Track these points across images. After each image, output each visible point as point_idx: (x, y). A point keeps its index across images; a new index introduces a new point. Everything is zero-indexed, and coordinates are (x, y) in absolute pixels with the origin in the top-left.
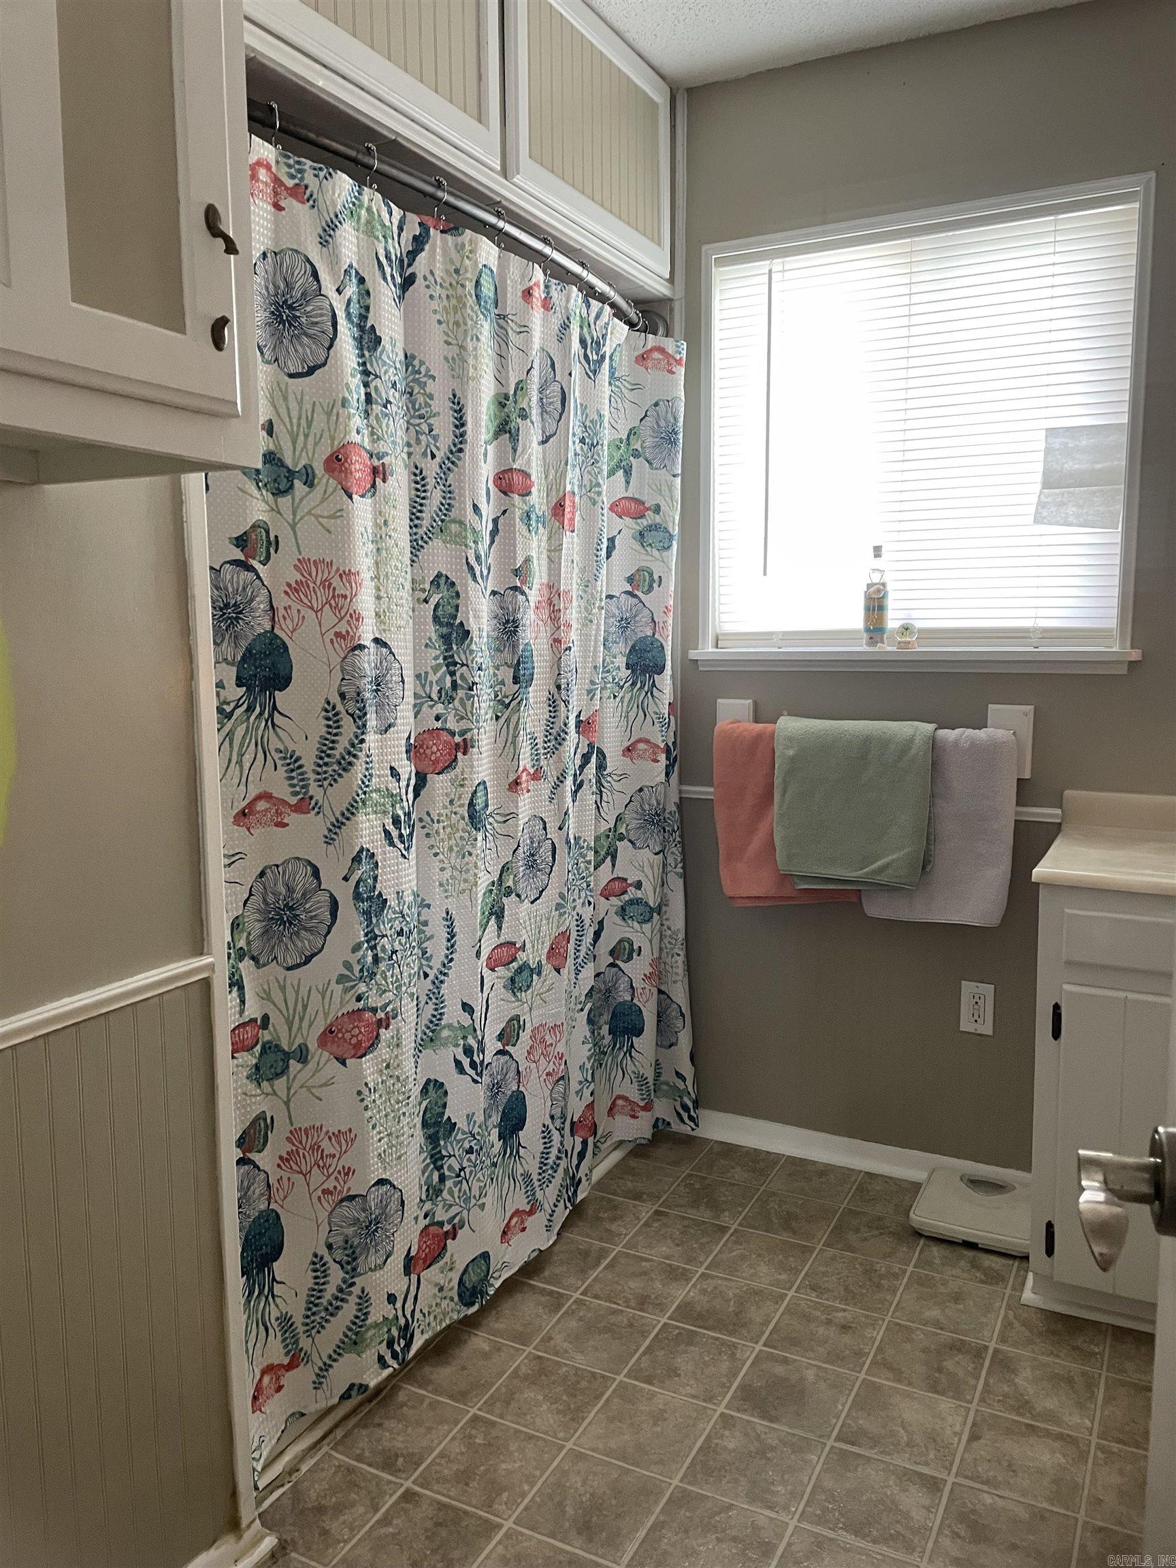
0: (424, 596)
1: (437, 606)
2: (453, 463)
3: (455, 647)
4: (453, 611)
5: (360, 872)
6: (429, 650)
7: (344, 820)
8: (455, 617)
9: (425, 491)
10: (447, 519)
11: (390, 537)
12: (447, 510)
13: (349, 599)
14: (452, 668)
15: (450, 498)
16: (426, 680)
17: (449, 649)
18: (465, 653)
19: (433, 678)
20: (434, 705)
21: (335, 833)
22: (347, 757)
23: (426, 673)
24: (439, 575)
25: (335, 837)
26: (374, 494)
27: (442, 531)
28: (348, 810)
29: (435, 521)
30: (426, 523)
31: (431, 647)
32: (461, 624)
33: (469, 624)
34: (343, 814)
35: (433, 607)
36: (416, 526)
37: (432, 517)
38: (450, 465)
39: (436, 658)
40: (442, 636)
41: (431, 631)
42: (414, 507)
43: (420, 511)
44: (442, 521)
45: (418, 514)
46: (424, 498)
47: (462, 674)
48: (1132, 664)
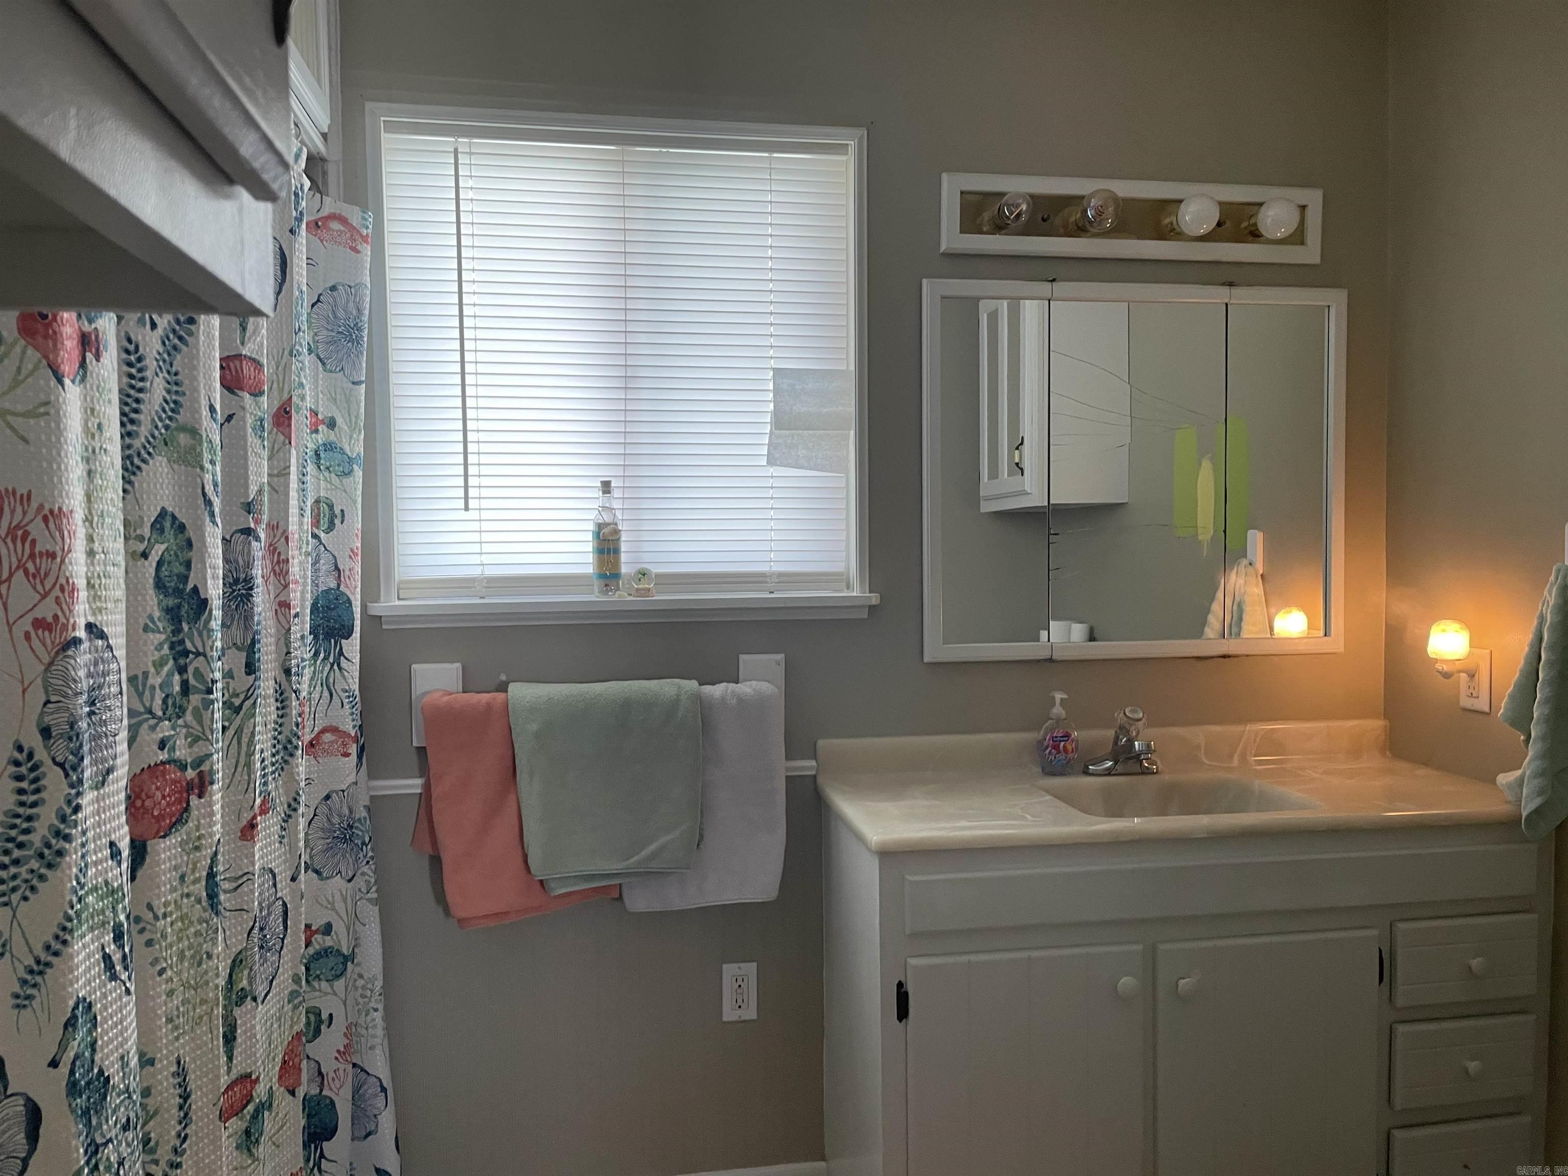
0: (142, 547)
1: (160, 564)
2: (180, 338)
3: (185, 627)
4: (182, 569)
5: (76, 1043)
6: (151, 636)
7: (50, 958)
8: (185, 579)
9: (142, 379)
10: (173, 425)
11: (105, 450)
12: (173, 411)
13: (59, 559)
14: (182, 662)
15: (177, 392)
16: (144, 685)
17: (178, 631)
18: (201, 635)
19: (156, 680)
20: (157, 725)
21: (35, 986)
22: (54, 841)
23: (146, 675)
24: (163, 513)
25: (33, 991)
26: (83, 380)
27: (166, 444)
28: (57, 937)
29: (157, 427)
30: (144, 430)
31: (153, 631)
32: (195, 590)
33: (206, 589)
34: (48, 947)
35: (154, 564)
36: (129, 434)
37: (153, 420)
38: (176, 341)
39: (159, 647)
40: (168, 610)
41: (152, 603)
42: (126, 404)
43: (136, 411)
44: (167, 427)
45: (133, 416)
46: (140, 390)
47: (197, 669)
48: (872, 608)
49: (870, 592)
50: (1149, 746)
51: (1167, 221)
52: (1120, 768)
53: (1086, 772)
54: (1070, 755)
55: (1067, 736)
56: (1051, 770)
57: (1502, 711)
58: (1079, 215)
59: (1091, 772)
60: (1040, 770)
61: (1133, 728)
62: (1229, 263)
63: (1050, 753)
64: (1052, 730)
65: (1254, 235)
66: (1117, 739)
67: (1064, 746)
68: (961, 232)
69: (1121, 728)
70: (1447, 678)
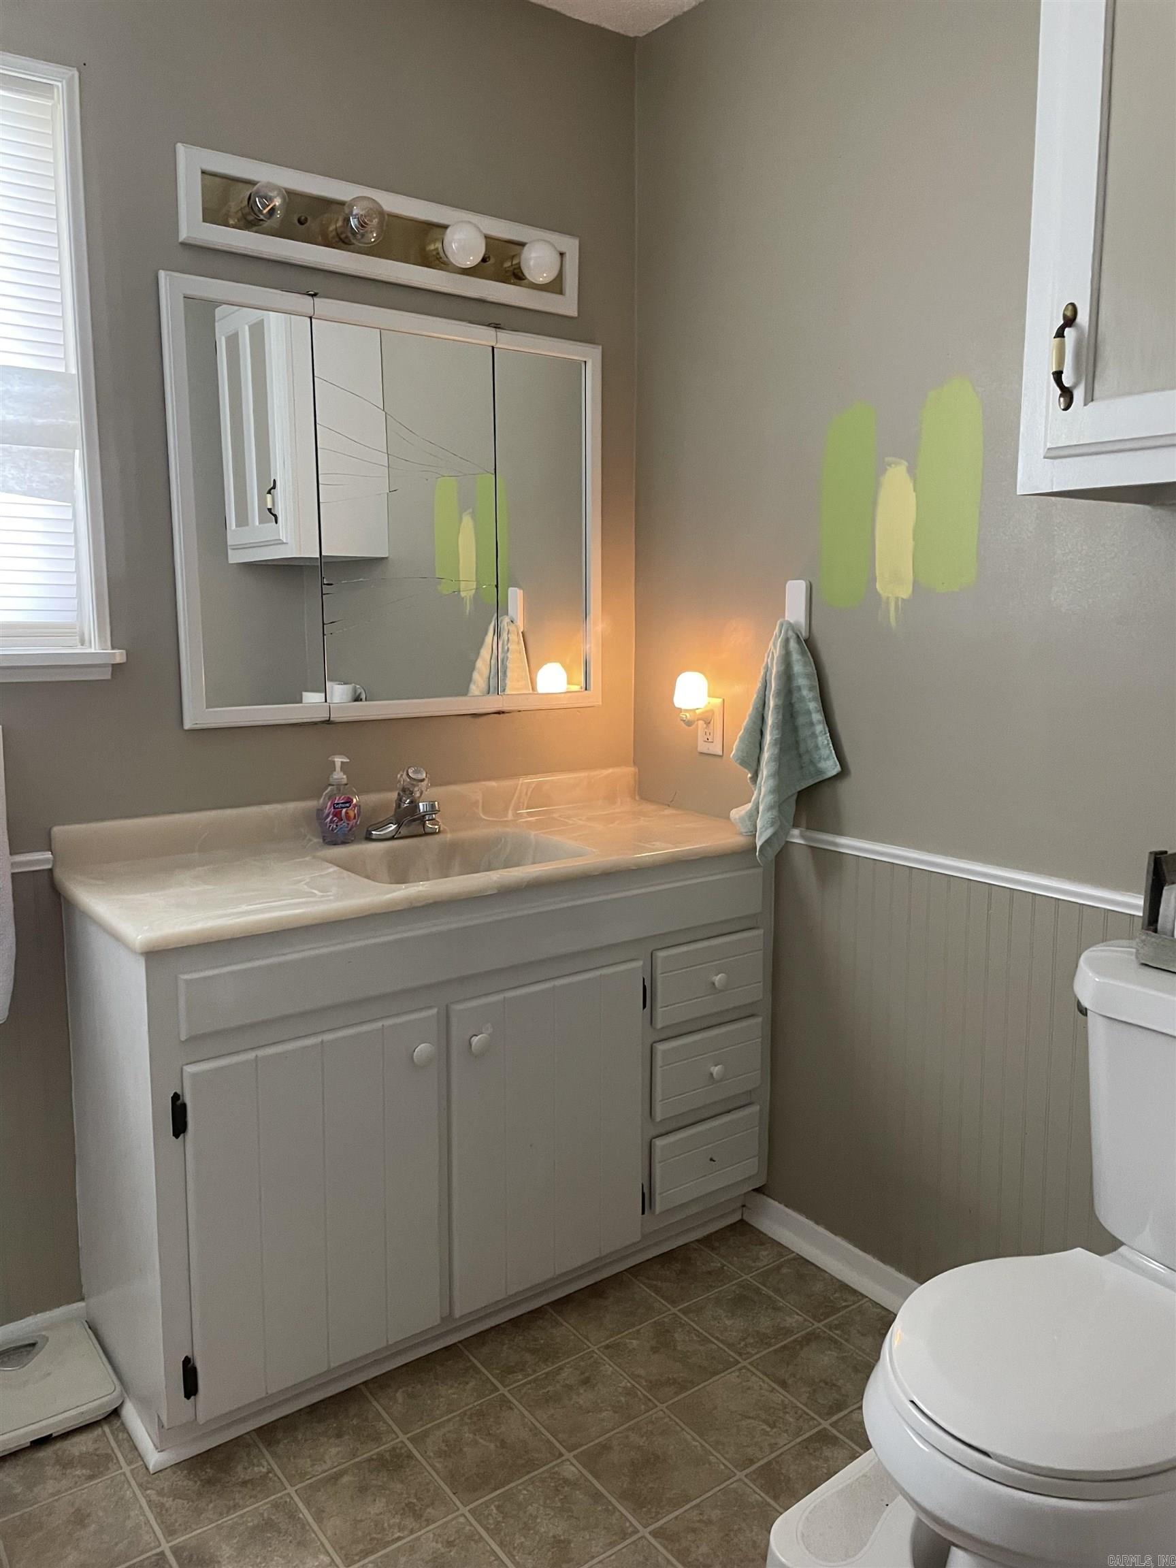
48: (116, 667)
49: (113, 648)
50: (433, 806)
51: (432, 247)
52: (403, 831)
53: (369, 838)
54: (352, 822)
55: (349, 801)
56: (333, 839)
57: (733, 752)
58: (340, 224)
59: (374, 837)
60: (321, 840)
61: (416, 789)
62: (493, 303)
63: (332, 822)
64: (331, 797)
65: (516, 276)
66: (400, 801)
67: (347, 813)
68: (204, 221)
69: (404, 790)
70: (689, 726)
